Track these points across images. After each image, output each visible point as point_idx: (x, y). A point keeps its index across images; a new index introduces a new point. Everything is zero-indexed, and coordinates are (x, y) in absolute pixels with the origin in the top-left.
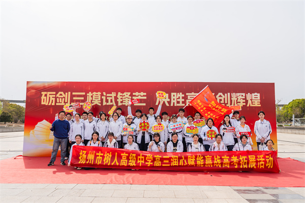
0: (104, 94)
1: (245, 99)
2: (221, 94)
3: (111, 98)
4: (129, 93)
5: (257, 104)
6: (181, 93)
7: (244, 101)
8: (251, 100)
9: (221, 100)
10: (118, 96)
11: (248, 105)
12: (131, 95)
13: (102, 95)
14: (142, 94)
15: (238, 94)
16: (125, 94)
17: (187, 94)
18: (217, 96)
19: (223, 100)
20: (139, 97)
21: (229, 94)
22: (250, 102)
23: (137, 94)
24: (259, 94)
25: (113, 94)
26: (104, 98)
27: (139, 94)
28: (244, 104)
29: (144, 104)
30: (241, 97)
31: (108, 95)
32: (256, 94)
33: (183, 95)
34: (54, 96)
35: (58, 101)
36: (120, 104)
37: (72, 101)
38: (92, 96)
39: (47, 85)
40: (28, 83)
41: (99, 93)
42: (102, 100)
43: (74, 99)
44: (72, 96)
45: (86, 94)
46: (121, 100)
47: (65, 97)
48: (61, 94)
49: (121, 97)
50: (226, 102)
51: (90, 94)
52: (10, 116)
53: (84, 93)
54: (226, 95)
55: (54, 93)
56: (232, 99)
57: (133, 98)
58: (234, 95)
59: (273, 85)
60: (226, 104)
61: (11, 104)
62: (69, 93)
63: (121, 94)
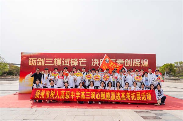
0: (63, 59)
1: (140, 62)
2: (127, 60)
3: (67, 62)
4: (77, 59)
5: (146, 65)
7: (140, 63)
8: (144, 63)
9: (127, 63)
10: (71, 61)
11: (142, 66)
12: (78, 60)
13: (62, 60)
14: (84, 59)
15: (136, 60)
16: (75, 59)
18: (125, 61)
19: (128, 63)
20: (83, 61)
21: (131, 60)
22: (142, 64)
23: (81, 59)
24: (147, 60)
25: (68, 60)
27: (83, 59)
28: (140, 65)
29: (85, 65)
30: (138, 61)
31: (65, 60)
32: (146, 60)
34: (36, 60)
35: (38, 63)
36: (72, 65)
37: (45, 63)
38: (56, 61)
39: (32, 54)
40: (22, 53)
41: (61, 59)
42: (62, 63)
43: (47, 62)
44: (46, 61)
45: (53, 59)
46: (73, 63)
47: (41, 61)
48: (40, 60)
49: (73, 61)
50: (130, 64)
51: (55, 59)
52: (13, 72)
53: (52, 59)
54: (130, 60)
55: (36, 59)
56: (133, 62)
57: (79, 61)
58: (134, 60)
59: (155, 55)
60: (130, 65)
61: (14, 66)
62: (44, 59)
63: (73, 60)
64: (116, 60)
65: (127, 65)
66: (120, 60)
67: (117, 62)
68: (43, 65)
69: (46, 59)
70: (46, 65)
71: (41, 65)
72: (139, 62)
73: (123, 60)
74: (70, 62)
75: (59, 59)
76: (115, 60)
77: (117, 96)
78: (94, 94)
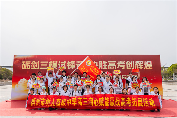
0: (60, 62)
2: (129, 62)
3: (63, 65)
4: (74, 62)
5: (150, 67)
6: (105, 61)
7: (142, 66)
8: (147, 65)
9: (128, 65)
10: (68, 64)
11: (145, 68)
13: (58, 63)
15: (139, 62)
16: (72, 62)
17: (109, 62)
18: (126, 63)
19: (130, 65)
21: (133, 61)
23: (79, 62)
24: (151, 62)
25: (65, 62)
26: (59, 64)
28: (143, 67)
30: (140, 63)
31: (62, 63)
32: (149, 61)
33: (106, 63)
34: (30, 64)
35: (32, 67)
36: (69, 68)
37: (40, 66)
38: (52, 64)
39: (25, 57)
40: (14, 56)
41: (56, 62)
42: (58, 66)
43: (42, 65)
44: (40, 64)
45: (49, 62)
46: (70, 66)
47: (36, 65)
48: (34, 63)
49: (70, 64)
50: (132, 66)
51: (51, 62)
52: (2, 76)
53: (47, 62)
54: (131, 62)
55: (30, 62)
56: (135, 64)
57: (77, 64)
58: (136, 62)
59: (159, 56)
60: (132, 68)
61: (3, 69)
62: (39, 62)
63: (70, 62)
64: (117, 62)
65: (128, 67)
66: (121, 62)
67: (117, 64)
68: (38, 68)
69: (41, 62)
70: (40, 68)
71: (35, 69)
72: (142, 64)
73: (124, 62)
74: (66, 65)
75: (55, 62)
76: (115, 62)
77: (116, 102)
78: (91, 100)
